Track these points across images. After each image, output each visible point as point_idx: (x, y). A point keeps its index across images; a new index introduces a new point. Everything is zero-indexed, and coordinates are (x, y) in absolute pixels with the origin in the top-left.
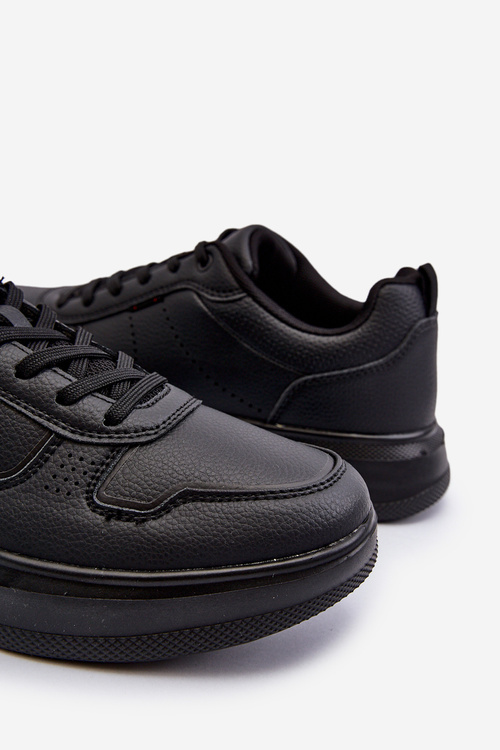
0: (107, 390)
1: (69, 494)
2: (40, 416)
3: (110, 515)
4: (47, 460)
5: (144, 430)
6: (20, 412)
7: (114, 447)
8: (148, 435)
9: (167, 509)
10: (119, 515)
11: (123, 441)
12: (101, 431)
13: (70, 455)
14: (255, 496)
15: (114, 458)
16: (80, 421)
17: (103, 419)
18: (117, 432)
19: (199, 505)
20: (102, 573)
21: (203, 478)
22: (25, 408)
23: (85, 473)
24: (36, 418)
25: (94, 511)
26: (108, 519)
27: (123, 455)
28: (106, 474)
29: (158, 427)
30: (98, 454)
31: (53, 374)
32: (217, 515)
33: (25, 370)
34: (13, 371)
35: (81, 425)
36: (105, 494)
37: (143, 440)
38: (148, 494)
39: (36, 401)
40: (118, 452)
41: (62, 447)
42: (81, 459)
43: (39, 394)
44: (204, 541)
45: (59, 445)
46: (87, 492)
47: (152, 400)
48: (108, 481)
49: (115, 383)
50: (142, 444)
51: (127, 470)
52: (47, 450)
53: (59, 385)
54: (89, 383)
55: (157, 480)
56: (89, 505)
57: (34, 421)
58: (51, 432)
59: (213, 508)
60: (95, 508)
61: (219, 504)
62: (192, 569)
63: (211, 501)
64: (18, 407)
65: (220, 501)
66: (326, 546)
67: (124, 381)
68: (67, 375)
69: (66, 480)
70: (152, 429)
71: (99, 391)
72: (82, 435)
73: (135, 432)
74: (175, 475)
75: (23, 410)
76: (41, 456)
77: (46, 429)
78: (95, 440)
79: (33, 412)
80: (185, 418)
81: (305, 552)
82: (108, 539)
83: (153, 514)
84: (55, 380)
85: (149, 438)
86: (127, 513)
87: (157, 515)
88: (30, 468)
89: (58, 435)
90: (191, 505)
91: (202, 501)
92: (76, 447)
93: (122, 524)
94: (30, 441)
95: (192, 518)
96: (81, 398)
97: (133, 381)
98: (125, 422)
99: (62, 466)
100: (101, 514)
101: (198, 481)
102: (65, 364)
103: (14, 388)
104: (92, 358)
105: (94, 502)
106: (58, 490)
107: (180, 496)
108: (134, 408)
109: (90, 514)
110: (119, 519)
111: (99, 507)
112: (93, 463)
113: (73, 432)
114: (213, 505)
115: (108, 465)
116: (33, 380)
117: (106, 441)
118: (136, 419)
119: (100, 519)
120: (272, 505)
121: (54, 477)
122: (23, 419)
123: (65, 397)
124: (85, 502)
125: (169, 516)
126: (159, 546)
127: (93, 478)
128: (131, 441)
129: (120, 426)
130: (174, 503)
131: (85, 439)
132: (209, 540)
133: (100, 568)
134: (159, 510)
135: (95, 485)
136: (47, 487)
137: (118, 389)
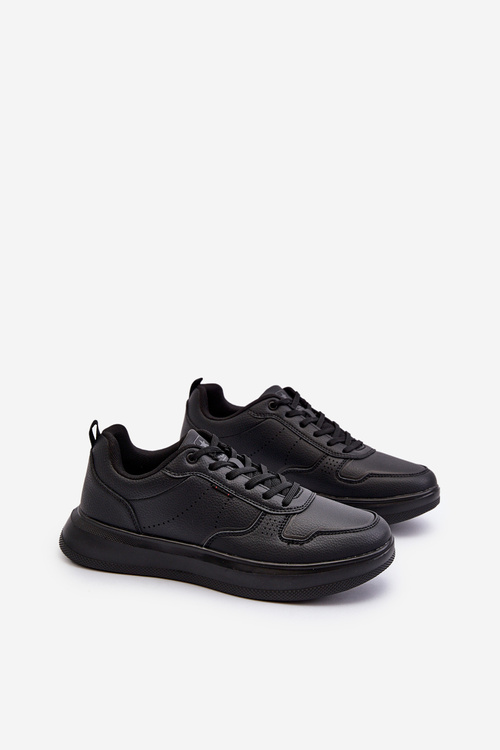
0: (281, 492)
1: (272, 535)
2: (257, 504)
3: (289, 542)
4: (261, 522)
5: (298, 507)
6: (248, 503)
7: (287, 515)
9: (311, 539)
10: (293, 542)
11: (290, 513)
12: (281, 509)
13: (270, 519)
14: (345, 532)
15: (288, 519)
16: (273, 505)
17: (281, 504)
18: (288, 509)
19: (324, 536)
21: (324, 526)
22: (251, 501)
23: (277, 526)
24: (255, 505)
26: (289, 544)
27: (291, 518)
28: (285, 526)
29: (303, 506)
30: (281, 518)
31: (260, 487)
32: (331, 540)
33: (249, 486)
34: (244, 487)
35: (273, 507)
36: (285, 533)
37: (298, 512)
38: (303, 533)
39: (254, 498)
40: (289, 517)
41: (267, 517)
42: (275, 521)
43: (255, 495)
44: (327, 550)
45: (265, 516)
46: (279, 534)
47: (298, 495)
48: (287, 529)
49: (284, 489)
51: (293, 524)
52: (261, 518)
53: (263, 491)
54: (274, 490)
55: (306, 527)
57: (254, 507)
58: (262, 510)
59: (329, 537)
60: (282, 539)
61: (332, 536)
63: (328, 535)
64: (248, 501)
65: (332, 534)
66: (375, 550)
67: (286, 488)
68: (265, 487)
69: (270, 529)
70: (301, 507)
71: (278, 493)
72: (274, 511)
73: (295, 508)
74: (313, 525)
75: (250, 503)
76: (259, 521)
77: (260, 509)
78: (279, 513)
79: (254, 503)
80: (312, 501)
81: (367, 553)
82: (290, 551)
83: (306, 541)
84: (260, 490)
85: (300, 511)
86: (296, 541)
87: (308, 541)
88: (255, 525)
89: (265, 512)
90: (321, 537)
91: (325, 534)
92: (273, 516)
93: (294, 545)
94: (253, 515)
95: (322, 542)
96: (272, 496)
97: (290, 487)
98: (290, 505)
99: (268, 524)
100: (286, 542)
101: (322, 527)
102: (263, 482)
103: (245, 493)
104: (271, 479)
105: (282, 537)
106: (267, 534)
107: (316, 533)
108: (292, 499)
109: (281, 542)
111: (284, 539)
112: (280, 522)
113: (270, 510)
115: (286, 523)
116: (252, 490)
117: (284, 513)
118: (294, 503)
119: (286, 544)
120: (353, 535)
121: (265, 528)
122: (250, 506)
123: (266, 496)
124: (279, 538)
125: (313, 541)
126: (310, 553)
127: (280, 528)
128: (293, 512)
129: (288, 507)
130: (314, 536)
131: (276, 512)
132: (329, 550)
134: (309, 539)
135: (282, 531)
136: (262, 533)
137: (285, 492)
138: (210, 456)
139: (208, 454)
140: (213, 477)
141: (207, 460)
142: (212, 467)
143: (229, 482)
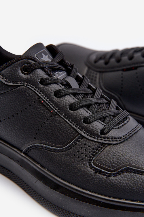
0: (103, 119)
1: (82, 159)
2: (76, 126)
3: (97, 171)
4: (76, 144)
5: (115, 138)
6: (69, 124)
7: (102, 144)
8: (116, 141)
9: (119, 174)
10: (100, 172)
11: (106, 142)
12: (98, 136)
13: (85, 144)
15: (101, 148)
16: (91, 131)
17: (100, 132)
18: (104, 138)
19: (132, 174)
20: (91, 193)
21: (136, 163)
22: (71, 122)
23: (90, 152)
24: (75, 127)
25: (91, 168)
26: (96, 173)
27: (105, 147)
28: (97, 155)
29: (121, 138)
30: (95, 146)
31: (83, 110)
32: (139, 180)
33: (73, 107)
34: (68, 107)
35: (91, 133)
36: (96, 162)
37: (114, 143)
38: (113, 166)
39: (75, 120)
40: (104, 146)
41: (82, 140)
42: (89, 146)
43: (77, 118)
44: (132, 190)
45: (81, 139)
46: (89, 160)
47: (121, 125)
48: (98, 157)
49: (107, 117)
50: (114, 145)
51: (106, 154)
52: (77, 140)
53: (85, 115)
54: (97, 116)
55: (117, 160)
56: (89, 165)
57: (73, 128)
58: (79, 134)
59: (138, 177)
60: (91, 167)
61: (140, 176)
62: (126, 199)
63: (138, 174)
64: (68, 121)
65: (141, 174)
67: (111, 116)
68: (89, 111)
69: (82, 154)
70: (118, 138)
71: (100, 119)
72: (91, 137)
73: (112, 139)
74: (125, 160)
75: (70, 123)
76: (74, 142)
77: (77, 132)
78: (95, 140)
79: (73, 124)
80: (133, 135)
82: (95, 180)
83: (113, 174)
84: (84, 113)
85: (117, 142)
86: (103, 172)
87: (115, 175)
88: (69, 146)
89: (81, 135)
90: (129, 174)
91: (134, 173)
92: (88, 141)
93: (101, 176)
94: (71, 135)
95: (129, 179)
96: (93, 122)
97: (115, 116)
98: (108, 134)
99: (81, 148)
100: (93, 170)
101: (133, 164)
102: (88, 107)
103: (68, 114)
104: (100, 104)
105: (91, 165)
106: (78, 157)
107: (125, 169)
108: (113, 128)
109: (89, 169)
110: (100, 173)
111: (93, 167)
112: (93, 149)
113: (87, 135)
114: (138, 176)
115: (99, 151)
116: (75, 111)
117: (99, 141)
118: (113, 133)
119: (93, 172)
121: (78, 151)
122: (70, 126)
123: (86, 120)
124: (88, 164)
125: (119, 176)
126: (114, 188)
127: (92, 155)
128: (109, 142)
129: (106, 136)
130: (122, 172)
131: (92, 139)
132: (134, 189)
133: (90, 191)
134: (116, 174)
135: (93, 158)
136: (74, 155)
137: (107, 119)
138: (45, 71)
139: (42, 69)
140: (42, 91)
141: (41, 74)
142: (43, 81)
143: (55, 98)
